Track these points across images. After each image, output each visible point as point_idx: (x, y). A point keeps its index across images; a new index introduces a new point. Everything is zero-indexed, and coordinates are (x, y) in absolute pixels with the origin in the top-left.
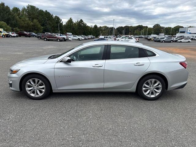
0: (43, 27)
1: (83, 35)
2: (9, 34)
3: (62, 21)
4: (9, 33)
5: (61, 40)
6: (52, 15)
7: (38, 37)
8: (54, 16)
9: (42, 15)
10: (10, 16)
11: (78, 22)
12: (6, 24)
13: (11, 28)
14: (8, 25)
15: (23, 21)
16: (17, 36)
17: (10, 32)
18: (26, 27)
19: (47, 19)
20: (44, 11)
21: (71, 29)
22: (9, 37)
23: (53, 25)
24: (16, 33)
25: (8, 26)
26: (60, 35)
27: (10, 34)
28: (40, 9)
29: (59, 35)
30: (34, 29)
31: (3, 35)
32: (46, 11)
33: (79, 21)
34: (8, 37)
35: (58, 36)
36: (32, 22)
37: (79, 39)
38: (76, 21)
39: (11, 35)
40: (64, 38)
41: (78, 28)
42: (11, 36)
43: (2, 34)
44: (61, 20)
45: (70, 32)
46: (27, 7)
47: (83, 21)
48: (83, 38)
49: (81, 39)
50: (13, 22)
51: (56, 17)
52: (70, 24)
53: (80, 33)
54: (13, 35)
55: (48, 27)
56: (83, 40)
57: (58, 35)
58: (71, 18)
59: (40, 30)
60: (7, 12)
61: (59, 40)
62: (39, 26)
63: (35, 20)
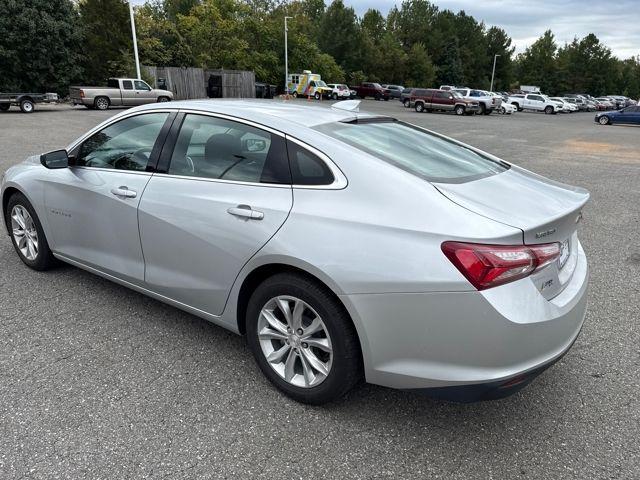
0: (436, 68)
1: (585, 94)
2: (331, 91)
3: (512, 44)
4: (333, 87)
5: (467, 110)
6: (482, 24)
7: (405, 100)
8: (488, 27)
9: (445, 29)
10: (349, 39)
11: (574, 44)
12: (333, 61)
13: (343, 72)
14: (339, 64)
15: (382, 49)
16: (352, 97)
17: (336, 85)
18: (387, 68)
19: (457, 40)
20: (456, 14)
21: (539, 74)
22: (332, 98)
23: (473, 60)
24: (351, 89)
25: (338, 68)
26: (471, 95)
27: (336, 90)
28: (441, 10)
29: (468, 94)
30: (409, 74)
31: (317, 93)
32: (462, 13)
33: (578, 42)
34: (328, 99)
35: (464, 95)
36: (406, 52)
37: (552, 107)
38: (570, 43)
39: (336, 94)
40: (482, 104)
41: (571, 69)
42: (335, 97)
43: (316, 89)
44: (510, 41)
45: (532, 85)
46: (404, 7)
47: (597, 41)
48: (572, 106)
49: (557, 109)
50: (354, 55)
51: (494, 30)
52: (542, 53)
53: (573, 85)
54: (341, 93)
55: (457, 66)
56: (571, 112)
57: (464, 93)
58: (548, 34)
59: (429, 76)
60: (343, 27)
61: (460, 111)
62: (428, 64)
63: (418, 47)
